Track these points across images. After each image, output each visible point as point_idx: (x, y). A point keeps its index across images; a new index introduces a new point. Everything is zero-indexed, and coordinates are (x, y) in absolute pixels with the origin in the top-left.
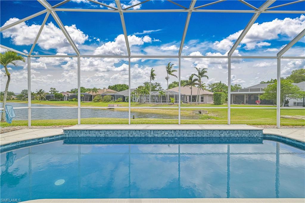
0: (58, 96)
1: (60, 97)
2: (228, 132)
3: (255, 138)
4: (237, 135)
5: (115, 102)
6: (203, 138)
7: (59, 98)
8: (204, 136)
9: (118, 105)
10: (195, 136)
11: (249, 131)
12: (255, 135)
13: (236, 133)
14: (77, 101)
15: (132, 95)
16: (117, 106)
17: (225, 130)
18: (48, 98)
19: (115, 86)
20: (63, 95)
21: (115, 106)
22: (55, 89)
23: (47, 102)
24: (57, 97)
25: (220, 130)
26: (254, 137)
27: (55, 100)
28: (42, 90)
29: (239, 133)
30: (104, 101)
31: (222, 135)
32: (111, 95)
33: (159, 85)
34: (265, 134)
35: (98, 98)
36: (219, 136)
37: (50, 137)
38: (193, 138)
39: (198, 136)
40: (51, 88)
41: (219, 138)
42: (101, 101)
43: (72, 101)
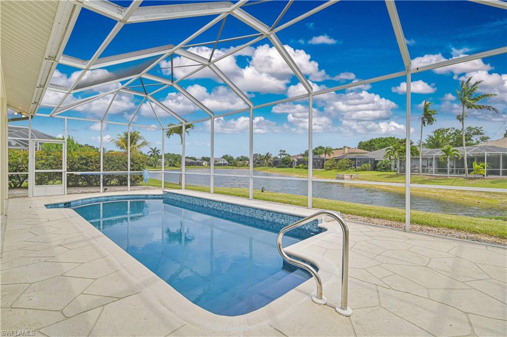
0: (286, 161)
1: (288, 162)
2: (271, 214)
3: (307, 231)
4: (283, 221)
5: (356, 171)
6: (246, 217)
7: (287, 164)
8: (246, 215)
9: (351, 176)
10: (238, 213)
11: (298, 218)
12: (307, 226)
13: (281, 218)
14: (307, 168)
15: (390, 158)
16: (349, 177)
17: (269, 211)
18: (276, 163)
19: (371, 141)
20: (292, 160)
21: (345, 177)
22: (284, 151)
23: (275, 169)
24: (285, 163)
25: (262, 210)
26: (305, 229)
27: (283, 167)
28: (268, 153)
29: (284, 219)
30: (340, 169)
31: (265, 217)
32: (350, 159)
33: (478, 133)
34: (322, 228)
35: (330, 164)
36: (262, 218)
37: (154, 195)
38: (237, 215)
39: (242, 213)
40: (281, 151)
41: (262, 221)
42: (335, 169)
43: (299, 168)
